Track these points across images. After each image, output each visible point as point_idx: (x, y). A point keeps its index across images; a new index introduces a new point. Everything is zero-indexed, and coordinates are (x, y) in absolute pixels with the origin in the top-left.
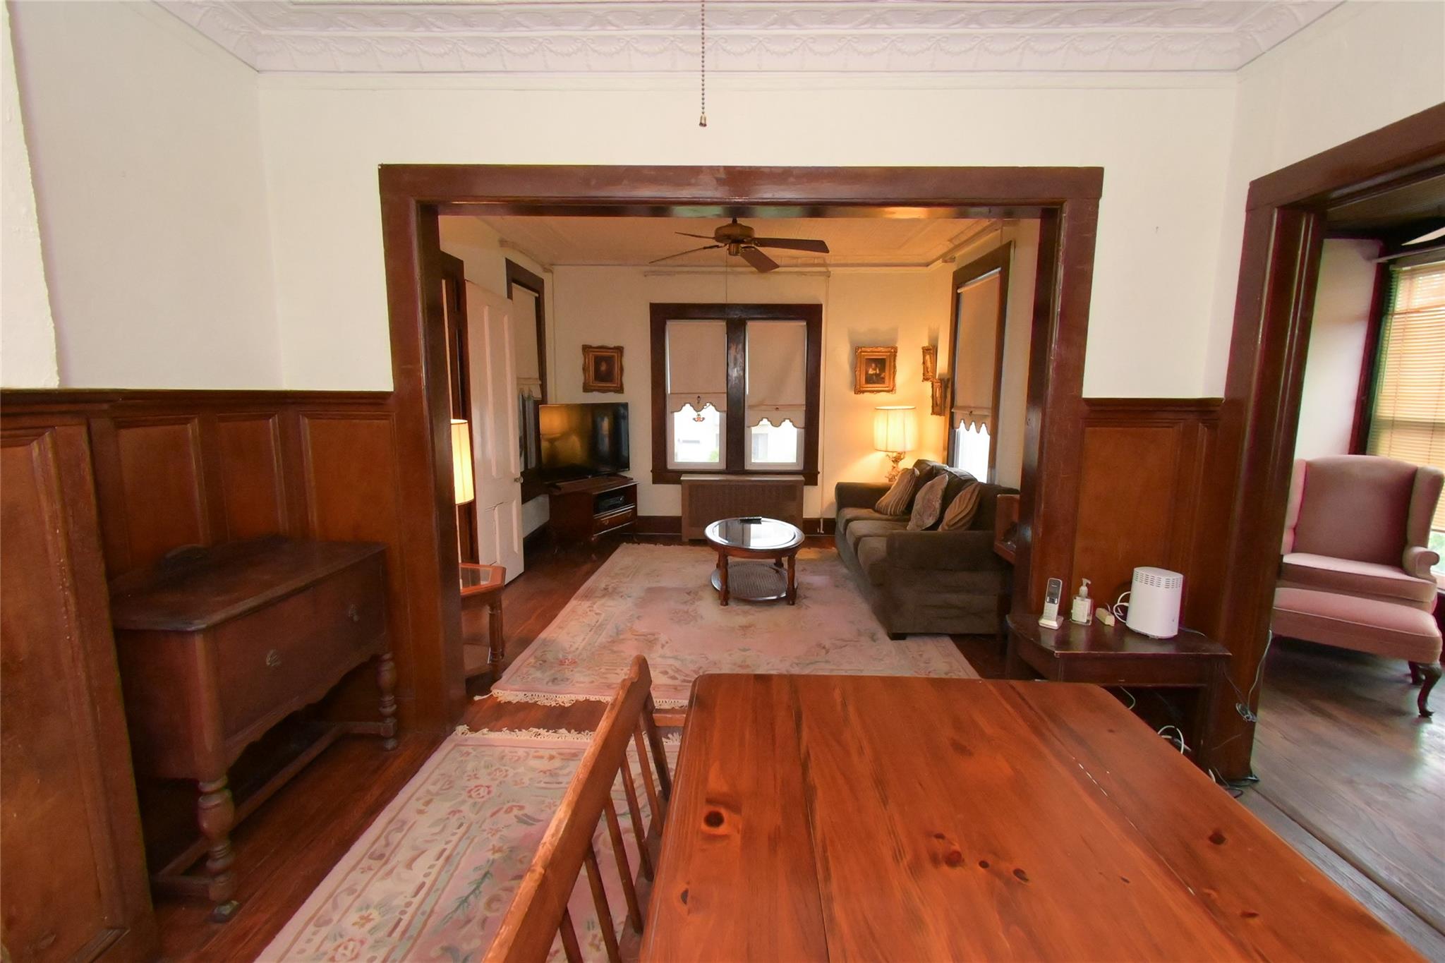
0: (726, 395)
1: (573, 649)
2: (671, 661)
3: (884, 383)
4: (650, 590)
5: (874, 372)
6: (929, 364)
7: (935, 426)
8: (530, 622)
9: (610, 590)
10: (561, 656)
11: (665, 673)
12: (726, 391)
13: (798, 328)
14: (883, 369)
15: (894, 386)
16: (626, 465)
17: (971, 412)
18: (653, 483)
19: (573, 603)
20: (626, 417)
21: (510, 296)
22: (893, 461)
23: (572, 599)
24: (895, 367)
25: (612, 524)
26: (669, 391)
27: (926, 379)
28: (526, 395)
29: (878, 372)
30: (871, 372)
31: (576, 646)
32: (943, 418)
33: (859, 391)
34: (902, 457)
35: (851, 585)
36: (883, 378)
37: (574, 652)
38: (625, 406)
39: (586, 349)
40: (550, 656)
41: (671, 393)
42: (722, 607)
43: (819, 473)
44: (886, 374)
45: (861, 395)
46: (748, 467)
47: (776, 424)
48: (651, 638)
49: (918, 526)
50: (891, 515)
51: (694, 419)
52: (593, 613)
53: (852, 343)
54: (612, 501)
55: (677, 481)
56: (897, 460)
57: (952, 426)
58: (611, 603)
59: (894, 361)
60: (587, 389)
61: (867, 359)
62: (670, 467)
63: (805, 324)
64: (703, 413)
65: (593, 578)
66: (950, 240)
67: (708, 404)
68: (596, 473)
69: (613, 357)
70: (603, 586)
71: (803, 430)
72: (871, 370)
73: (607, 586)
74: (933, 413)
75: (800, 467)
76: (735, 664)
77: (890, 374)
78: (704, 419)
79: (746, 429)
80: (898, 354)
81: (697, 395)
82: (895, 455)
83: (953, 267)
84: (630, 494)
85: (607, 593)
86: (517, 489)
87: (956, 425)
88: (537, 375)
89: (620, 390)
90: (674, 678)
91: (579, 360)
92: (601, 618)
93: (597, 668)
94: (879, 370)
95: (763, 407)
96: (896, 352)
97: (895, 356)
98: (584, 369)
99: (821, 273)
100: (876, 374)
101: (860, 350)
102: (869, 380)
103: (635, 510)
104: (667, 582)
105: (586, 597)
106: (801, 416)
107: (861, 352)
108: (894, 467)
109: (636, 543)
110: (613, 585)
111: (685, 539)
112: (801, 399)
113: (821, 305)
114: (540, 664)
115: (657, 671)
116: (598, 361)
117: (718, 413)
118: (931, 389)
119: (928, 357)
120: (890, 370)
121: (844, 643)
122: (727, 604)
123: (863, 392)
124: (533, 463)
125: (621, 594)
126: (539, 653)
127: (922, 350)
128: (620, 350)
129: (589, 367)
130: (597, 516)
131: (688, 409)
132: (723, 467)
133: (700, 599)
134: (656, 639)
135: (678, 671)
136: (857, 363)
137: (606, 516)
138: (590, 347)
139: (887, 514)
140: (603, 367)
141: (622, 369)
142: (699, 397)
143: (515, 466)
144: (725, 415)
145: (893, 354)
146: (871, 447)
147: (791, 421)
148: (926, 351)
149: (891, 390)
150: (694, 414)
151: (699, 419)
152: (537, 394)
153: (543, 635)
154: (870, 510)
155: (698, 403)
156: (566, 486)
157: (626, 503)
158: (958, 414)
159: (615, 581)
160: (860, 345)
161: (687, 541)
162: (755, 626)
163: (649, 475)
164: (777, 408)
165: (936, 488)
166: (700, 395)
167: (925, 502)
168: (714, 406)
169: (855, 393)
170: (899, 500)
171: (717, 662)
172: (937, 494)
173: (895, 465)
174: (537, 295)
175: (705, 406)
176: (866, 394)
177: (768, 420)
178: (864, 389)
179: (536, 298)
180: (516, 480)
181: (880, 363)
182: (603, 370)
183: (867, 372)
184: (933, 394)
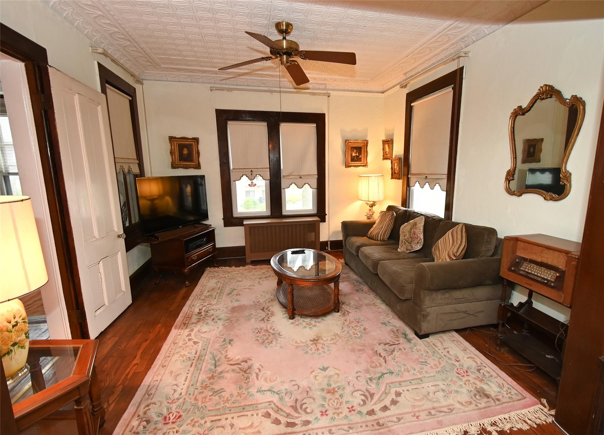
0: (269, 170)
1: (176, 396)
2: (269, 397)
3: (361, 161)
4: (234, 310)
5: (356, 155)
6: (387, 149)
7: (397, 185)
8: (135, 362)
9: (203, 314)
10: (165, 412)
11: (268, 415)
12: (269, 167)
13: (311, 128)
14: (360, 153)
15: (367, 163)
16: (205, 216)
17: (426, 177)
18: (225, 226)
19: (174, 332)
20: (203, 185)
22: (370, 206)
23: (173, 328)
24: (367, 151)
25: (199, 257)
26: (231, 167)
28: (126, 171)
29: (358, 155)
30: (354, 155)
31: (179, 390)
32: (401, 181)
33: (347, 166)
34: (376, 204)
36: (361, 158)
37: (178, 399)
38: (203, 177)
39: (172, 139)
40: (153, 413)
41: (233, 169)
42: (291, 321)
43: (326, 215)
44: (362, 156)
45: (349, 168)
46: (284, 213)
47: (300, 187)
48: (245, 365)
50: (380, 240)
51: (249, 185)
52: (191, 343)
53: (343, 137)
54: (198, 242)
55: (242, 225)
56: (372, 206)
57: (408, 186)
58: (205, 328)
59: (367, 148)
60: (174, 166)
61: (351, 147)
62: (235, 215)
63: (315, 125)
64: (255, 181)
65: (188, 303)
67: (257, 175)
68: (185, 223)
69: (193, 144)
70: (197, 310)
71: (316, 190)
72: (354, 153)
73: (200, 310)
74: (392, 178)
75: (315, 212)
76: (323, 390)
77: (364, 156)
78: (255, 185)
79: (282, 190)
80: (369, 144)
81: (250, 170)
82: (371, 203)
83: (407, 91)
84: (211, 236)
85: (202, 317)
86: (122, 242)
87: (411, 184)
88: (135, 157)
89: (198, 167)
90: (277, 422)
91: (167, 146)
92: (199, 347)
93: (203, 422)
94: (358, 154)
95: (291, 177)
96: (367, 143)
97: (367, 146)
98: (171, 153)
99: (324, 94)
100: (356, 156)
102: (353, 159)
103: (214, 245)
104: (246, 300)
105: (185, 325)
106: (314, 182)
107: (348, 143)
108: (372, 211)
109: (216, 267)
110: (204, 308)
111: (248, 260)
112: (314, 171)
113: (325, 114)
114: (144, 427)
115: (260, 415)
116: (181, 147)
117: (264, 181)
119: (387, 146)
120: (364, 154)
122: (293, 318)
123: (350, 166)
124: (135, 219)
125: (212, 318)
126: (141, 411)
127: (382, 142)
128: (196, 140)
129: (175, 150)
130: (187, 255)
131: (245, 179)
132: (269, 213)
133: (273, 314)
134: (250, 367)
135: (278, 410)
136: (346, 150)
137: (195, 254)
138: (175, 138)
139: (378, 240)
140: (185, 152)
141: (198, 154)
142: (252, 171)
143: (118, 227)
144: (268, 182)
145: (366, 143)
146: (357, 198)
147: (309, 185)
148: (385, 142)
149: (365, 165)
150: (249, 182)
151: (252, 185)
152: (136, 170)
153: (148, 380)
154: (365, 238)
155: (251, 174)
156: (163, 236)
157: (208, 242)
158: (412, 179)
159: (206, 304)
160: (348, 139)
161: (250, 262)
162: (322, 339)
163: (222, 222)
164: (300, 177)
165: (418, 225)
166: (252, 170)
167: (411, 234)
168: (262, 176)
169: (346, 167)
170: (385, 231)
171: (308, 390)
172: (420, 229)
173: (371, 209)
174: (131, 98)
175: (256, 177)
176: (352, 168)
177: (295, 185)
178: (350, 165)
179: (130, 100)
180: (119, 236)
181: (359, 149)
182: (185, 154)
183: (351, 155)
184: (392, 167)
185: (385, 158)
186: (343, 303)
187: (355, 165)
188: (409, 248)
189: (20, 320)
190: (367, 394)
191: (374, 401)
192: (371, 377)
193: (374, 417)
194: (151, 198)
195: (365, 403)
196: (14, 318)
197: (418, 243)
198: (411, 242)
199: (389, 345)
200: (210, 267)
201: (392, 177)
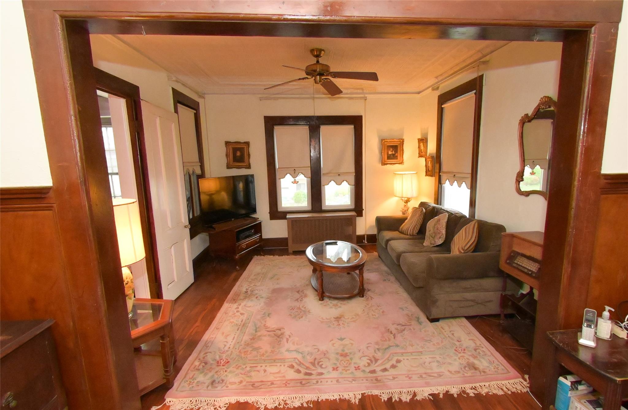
0: (310, 168)
1: (226, 348)
2: (295, 355)
3: (397, 159)
4: (274, 291)
5: (392, 153)
6: (422, 148)
7: (429, 183)
8: (197, 324)
9: (249, 292)
10: (217, 358)
11: (292, 367)
12: (310, 166)
13: (349, 129)
14: (396, 151)
15: (403, 160)
16: (254, 211)
17: (455, 175)
18: (270, 219)
19: (226, 305)
20: (253, 182)
21: (176, 111)
22: (405, 202)
23: (225, 302)
24: (403, 150)
25: (248, 246)
26: (277, 166)
28: (191, 172)
29: (394, 153)
30: (390, 153)
31: (228, 346)
32: (433, 178)
33: (384, 164)
34: (410, 200)
35: (392, 278)
36: (397, 156)
37: (227, 351)
38: (252, 176)
39: (227, 143)
40: (209, 358)
41: (278, 168)
42: (321, 302)
43: (363, 210)
44: (398, 154)
45: (385, 166)
46: (324, 209)
47: (339, 183)
48: (279, 332)
49: (431, 244)
50: (410, 235)
51: (292, 182)
52: (238, 314)
53: (379, 137)
54: (247, 233)
55: (284, 218)
56: (407, 201)
57: (440, 182)
58: (250, 303)
59: (403, 146)
60: (229, 167)
61: (387, 146)
62: (279, 210)
63: (353, 127)
64: (297, 179)
65: (238, 283)
66: (437, 77)
67: (300, 174)
68: (237, 216)
69: (245, 147)
70: (244, 290)
71: (354, 186)
72: (390, 151)
73: (247, 289)
74: (427, 175)
75: (353, 207)
76: (337, 354)
78: (298, 182)
79: (322, 187)
80: (404, 143)
81: (293, 169)
82: (406, 199)
83: (438, 93)
84: (258, 228)
85: (248, 295)
86: (187, 231)
87: (442, 182)
88: (198, 160)
89: (249, 167)
90: (298, 371)
91: (224, 149)
92: (244, 317)
93: (244, 367)
94: (394, 152)
95: (331, 174)
96: (403, 142)
97: (403, 144)
98: (227, 155)
99: (361, 98)
101: (384, 141)
102: (389, 157)
103: (261, 236)
104: (285, 283)
105: (234, 300)
106: (352, 179)
107: (384, 142)
109: (262, 255)
110: (250, 288)
111: (290, 251)
112: (352, 169)
113: (362, 116)
114: (203, 367)
115: (286, 366)
116: (235, 150)
117: (306, 178)
118: (425, 162)
119: (422, 144)
120: (400, 152)
121: (403, 328)
122: (323, 300)
124: (197, 212)
125: (256, 296)
126: (202, 355)
127: (417, 140)
128: (247, 144)
129: (229, 154)
130: (238, 244)
131: (288, 177)
132: (310, 208)
133: (306, 296)
134: (282, 334)
135: (300, 364)
136: (382, 149)
137: (244, 243)
138: (230, 142)
139: (407, 235)
140: (238, 154)
141: (249, 155)
142: (295, 170)
143: (184, 219)
144: (309, 179)
145: (402, 142)
146: (392, 194)
147: (347, 182)
149: (402, 163)
150: (293, 180)
151: (295, 182)
152: (199, 171)
153: (206, 337)
154: (397, 232)
155: (295, 173)
156: (220, 227)
157: (255, 234)
158: (444, 177)
159: (252, 285)
160: (384, 138)
161: (292, 252)
162: (344, 317)
163: (268, 216)
164: (339, 175)
165: (441, 221)
166: (295, 169)
167: (435, 230)
168: (303, 174)
169: (382, 165)
170: (415, 226)
171: (326, 353)
172: (443, 225)
173: (406, 205)
174: (195, 112)
175: (298, 175)
176: (388, 165)
177: (334, 182)
178: (386, 163)
179: (194, 114)
180: (185, 227)
181: (395, 148)
182: (238, 156)
183: (388, 153)
184: (426, 165)
185: (420, 156)
186: (369, 290)
187: (391, 162)
188: (433, 242)
189: (130, 281)
190: (373, 359)
191: (377, 364)
193: (375, 375)
194: (210, 193)
195: (369, 365)
196: (127, 279)
197: (440, 238)
198: (434, 236)
200: (257, 256)
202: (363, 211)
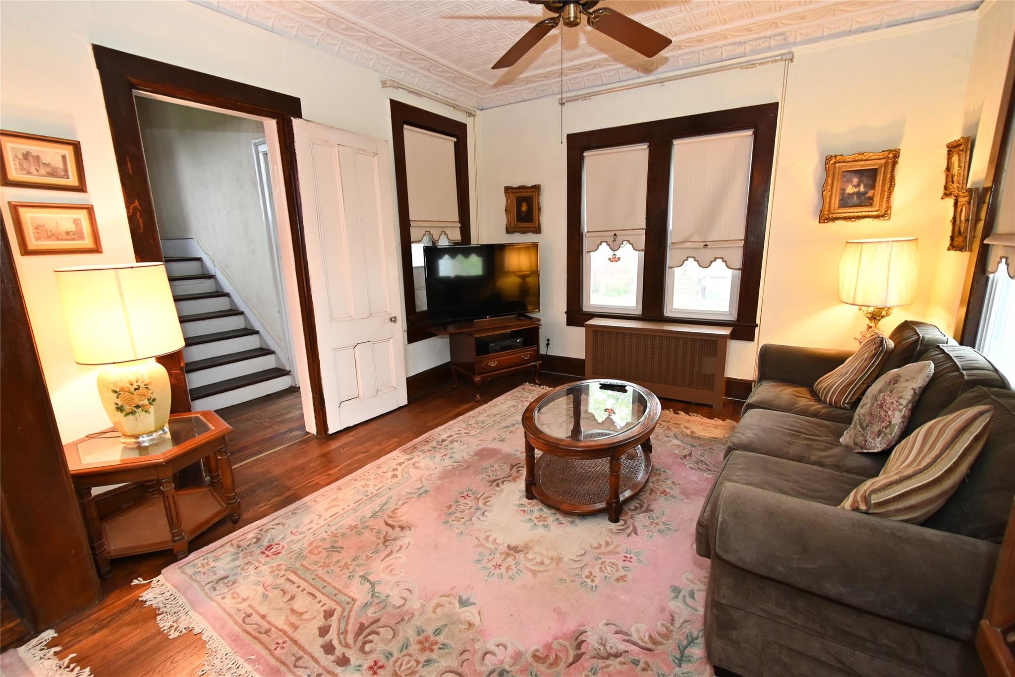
0: (644, 231)
1: (306, 527)
2: (362, 591)
3: (871, 205)
4: (480, 453)
5: (856, 190)
6: (956, 169)
9: (446, 442)
10: (278, 539)
11: (330, 614)
12: (645, 227)
13: (739, 141)
14: (872, 185)
15: (889, 208)
18: (568, 324)
21: (398, 136)
24: (892, 179)
25: (503, 364)
26: (585, 229)
27: (947, 195)
28: (436, 237)
29: (862, 190)
30: (850, 189)
31: (314, 523)
33: (825, 217)
34: (884, 313)
36: (871, 198)
37: (302, 532)
39: (507, 189)
41: (587, 232)
43: (756, 325)
44: (877, 192)
45: (831, 223)
46: (668, 313)
47: (705, 265)
48: (395, 533)
49: (856, 444)
51: (610, 259)
52: (391, 474)
53: (821, 150)
54: (505, 343)
55: (583, 324)
56: (876, 316)
57: (982, 269)
58: (424, 462)
59: (893, 171)
60: (509, 230)
61: (845, 171)
62: (585, 309)
63: (751, 134)
64: (619, 253)
67: (625, 243)
71: (740, 271)
72: (850, 186)
75: (733, 316)
76: (420, 632)
77: (883, 191)
78: (619, 259)
79: (668, 272)
80: (900, 159)
81: (613, 233)
82: (871, 309)
84: (530, 336)
88: (456, 219)
89: (539, 229)
90: (324, 631)
91: (502, 201)
92: (390, 483)
93: (282, 573)
94: (865, 187)
95: (687, 245)
96: (897, 156)
97: (895, 163)
98: (506, 210)
99: (778, 58)
100: (859, 194)
101: (834, 160)
102: (845, 202)
103: (537, 351)
106: (737, 254)
107: (836, 163)
108: (870, 327)
109: (537, 384)
110: (456, 436)
112: (739, 233)
113: (776, 105)
115: (325, 607)
116: (520, 201)
117: (636, 252)
118: (952, 209)
119: (956, 158)
120: (884, 186)
122: (530, 498)
123: (834, 219)
125: (447, 452)
127: (946, 148)
128: (537, 188)
130: (479, 358)
131: (604, 250)
132: (639, 311)
133: (511, 480)
134: (396, 538)
135: (346, 616)
136: (826, 180)
137: (495, 358)
138: (512, 188)
139: (822, 404)
140: (524, 207)
141: (539, 209)
142: (615, 235)
144: (642, 254)
145: (893, 159)
147: (723, 261)
148: (952, 148)
149: (884, 215)
150: (610, 253)
151: (615, 259)
152: (456, 237)
155: (615, 240)
159: (464, 431)
160: (833, 154)
163: (564, 318)
164: (706, 245)
165: (902, 384)
166: (616, 232)
167: (875, 405)
168: (632, 244)
169: (819, 222)
170: (849, 384)
172: (901, 398)
173: (872, 324)
174: (455, 140)
175: (621, 246)
176: (837, 222)
177: (695, 260)
178: (835, 216)
179: (455, 142)
181: (870, 176)
182: (523, 212)
183: (843, 190)
184: (954, 219)
185: (948, 193)
186: (647, 511)
187: (851, 214)
188: (860, 439)
189: (142, 385)
192: (509, 669)
196: (137, 382)
197: (879, 433)
198: (867, 426)
199: (626, 638)
200: (530, 383)
201: (951, 245)
202: (757, 329)
